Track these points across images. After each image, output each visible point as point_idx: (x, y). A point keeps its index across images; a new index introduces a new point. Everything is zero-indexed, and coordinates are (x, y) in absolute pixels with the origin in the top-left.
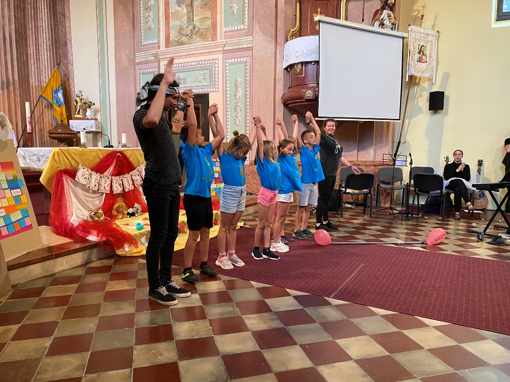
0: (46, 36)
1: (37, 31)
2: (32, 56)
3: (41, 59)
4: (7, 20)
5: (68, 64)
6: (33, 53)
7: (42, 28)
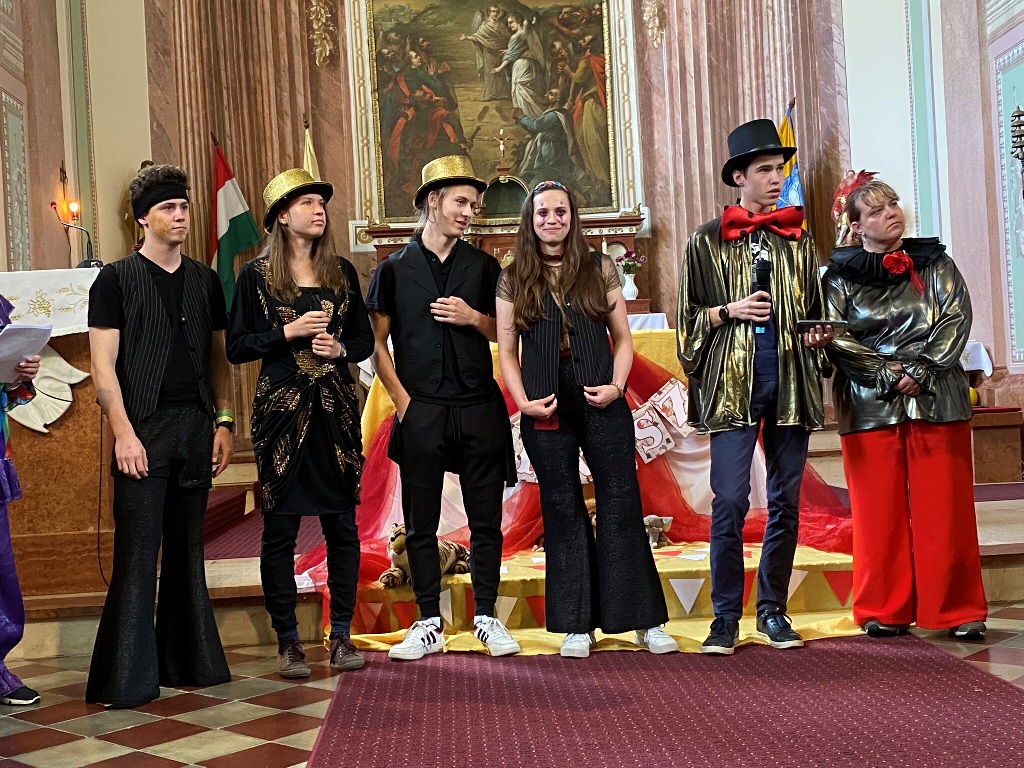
0: (781, 29)
1: (759, 26)
2: (747, 99)
3: (768, 102)
4: (688, 19)
5: (834, 97)
6: (751, 89)
7: (770, 13)
